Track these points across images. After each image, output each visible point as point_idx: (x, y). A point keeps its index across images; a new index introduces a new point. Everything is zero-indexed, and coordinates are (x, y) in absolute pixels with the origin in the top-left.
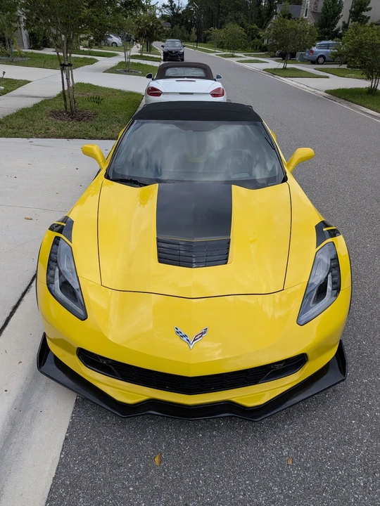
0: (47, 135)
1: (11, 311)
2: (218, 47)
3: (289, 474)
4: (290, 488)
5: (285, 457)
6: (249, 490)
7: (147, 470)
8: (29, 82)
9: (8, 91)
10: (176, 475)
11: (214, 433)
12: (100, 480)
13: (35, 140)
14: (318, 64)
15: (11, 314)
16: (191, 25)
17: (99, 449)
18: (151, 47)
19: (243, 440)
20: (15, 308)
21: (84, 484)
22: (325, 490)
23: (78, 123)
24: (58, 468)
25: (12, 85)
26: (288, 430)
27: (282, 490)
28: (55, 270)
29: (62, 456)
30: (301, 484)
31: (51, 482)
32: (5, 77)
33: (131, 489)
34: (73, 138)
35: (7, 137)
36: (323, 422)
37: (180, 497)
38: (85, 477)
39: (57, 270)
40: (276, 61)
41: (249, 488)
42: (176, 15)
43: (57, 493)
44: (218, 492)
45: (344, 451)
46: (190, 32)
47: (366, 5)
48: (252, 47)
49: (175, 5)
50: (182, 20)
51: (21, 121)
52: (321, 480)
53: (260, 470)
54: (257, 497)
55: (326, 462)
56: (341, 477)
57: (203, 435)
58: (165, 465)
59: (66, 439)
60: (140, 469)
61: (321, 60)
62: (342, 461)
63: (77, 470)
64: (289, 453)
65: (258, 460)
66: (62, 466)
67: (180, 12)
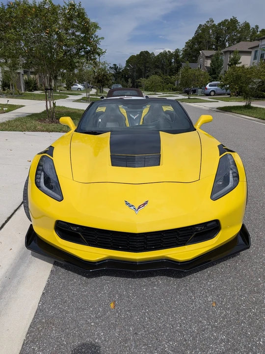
0: (35, 130)
1: (6, 219)
2: (145, 90)
3: (214, 312)
4: (216, 321)
5: (210, 301)
6: (184, 323)
7: (105, 312)
8: (24, 106)
9: (10, 111)
10: (127, 315)
11: (155, 288)
12: (68, 319)
13: (27, 133)
14: (211, 96)
15: (6, 222)
16: (128, 78)
17: (68, 299)
18: (103, 91)
19: (177, 292)
20: (9, 218)
21: (56, 321)
22: (242, 322)
23: (56, 125)
24: (36, 312)
25: (13, 108)
26: (210, 285)
27: (210, 323)
28: (41, 175)
29: (40, 305)
30: (223, 318)
31: (31, 321)
32: (8, 104)
33: (93, 324)
34: (52, 131)
35: (9, 131)
36: (237, 280)
37: (131, 329)
38: (57, 318)
39: (43, 173)
40: (184, 95)
41: (184, 322)
42: (118, 73)
43: (35, 328)
44: (160, 325)
45: (254, 297)
46: (127, 82)
47: (237, 60)
48: (168, 89)
49: (117, 67)
50: (122, 75)
51: (18, 123)
52: (239, 316)
53: (192, 310)
54: (190, 328)
55: (242, 304)
56: (255, 314)
57: (146, 289)
58: (118, 308)
59: (43, 294)
60: (99, 311)
61: (212, 93)
62: (253, 303)
63: (51, 313)
64: (212, 299)
65: (189, 304)
66: (40, 311)
67: (121, 71)
